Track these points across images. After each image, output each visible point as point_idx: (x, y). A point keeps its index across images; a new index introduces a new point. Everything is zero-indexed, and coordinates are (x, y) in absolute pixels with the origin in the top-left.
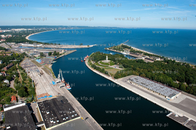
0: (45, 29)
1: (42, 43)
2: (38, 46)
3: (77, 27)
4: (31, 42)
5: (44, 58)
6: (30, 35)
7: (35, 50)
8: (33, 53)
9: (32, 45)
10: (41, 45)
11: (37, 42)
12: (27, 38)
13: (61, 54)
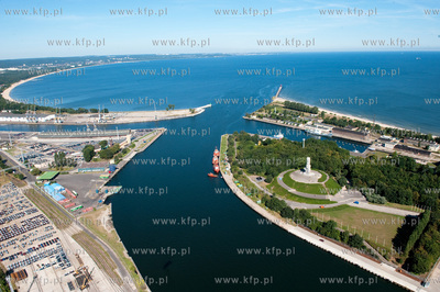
0: (51, 65)
1: (52, 110)
2: (42, 120)
3: (131, 56)
4: (18, 109)
5: (73, 171)
6: (14, 86)
7: (35, 139)
8: (28, 151)
9: (23, 120)
10: (49, 117)
11: (37, 108)
12: (6, 95)
13: (125, 152)
